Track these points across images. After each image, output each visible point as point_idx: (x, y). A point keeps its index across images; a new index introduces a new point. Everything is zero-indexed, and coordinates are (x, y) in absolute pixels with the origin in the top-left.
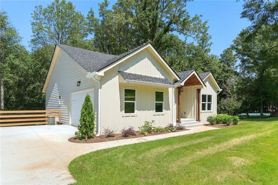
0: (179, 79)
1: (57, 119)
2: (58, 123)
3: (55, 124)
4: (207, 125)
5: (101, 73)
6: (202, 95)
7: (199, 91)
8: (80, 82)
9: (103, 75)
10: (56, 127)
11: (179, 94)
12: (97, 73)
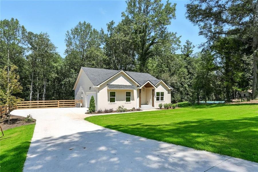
0: (139, 85)
1: (81, 105)
2: (82, 107)
3: (80, 107)
4: (158, 109)
5: (99, 86)
6: (157, 92)
7: (153, 90)
8: (90, 88)
9: (99, 87)
10: (81, 108)
11: (140, 92)
12: (97, 87)
